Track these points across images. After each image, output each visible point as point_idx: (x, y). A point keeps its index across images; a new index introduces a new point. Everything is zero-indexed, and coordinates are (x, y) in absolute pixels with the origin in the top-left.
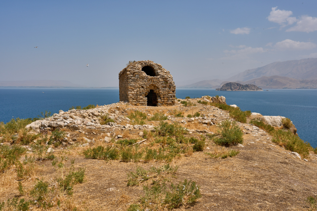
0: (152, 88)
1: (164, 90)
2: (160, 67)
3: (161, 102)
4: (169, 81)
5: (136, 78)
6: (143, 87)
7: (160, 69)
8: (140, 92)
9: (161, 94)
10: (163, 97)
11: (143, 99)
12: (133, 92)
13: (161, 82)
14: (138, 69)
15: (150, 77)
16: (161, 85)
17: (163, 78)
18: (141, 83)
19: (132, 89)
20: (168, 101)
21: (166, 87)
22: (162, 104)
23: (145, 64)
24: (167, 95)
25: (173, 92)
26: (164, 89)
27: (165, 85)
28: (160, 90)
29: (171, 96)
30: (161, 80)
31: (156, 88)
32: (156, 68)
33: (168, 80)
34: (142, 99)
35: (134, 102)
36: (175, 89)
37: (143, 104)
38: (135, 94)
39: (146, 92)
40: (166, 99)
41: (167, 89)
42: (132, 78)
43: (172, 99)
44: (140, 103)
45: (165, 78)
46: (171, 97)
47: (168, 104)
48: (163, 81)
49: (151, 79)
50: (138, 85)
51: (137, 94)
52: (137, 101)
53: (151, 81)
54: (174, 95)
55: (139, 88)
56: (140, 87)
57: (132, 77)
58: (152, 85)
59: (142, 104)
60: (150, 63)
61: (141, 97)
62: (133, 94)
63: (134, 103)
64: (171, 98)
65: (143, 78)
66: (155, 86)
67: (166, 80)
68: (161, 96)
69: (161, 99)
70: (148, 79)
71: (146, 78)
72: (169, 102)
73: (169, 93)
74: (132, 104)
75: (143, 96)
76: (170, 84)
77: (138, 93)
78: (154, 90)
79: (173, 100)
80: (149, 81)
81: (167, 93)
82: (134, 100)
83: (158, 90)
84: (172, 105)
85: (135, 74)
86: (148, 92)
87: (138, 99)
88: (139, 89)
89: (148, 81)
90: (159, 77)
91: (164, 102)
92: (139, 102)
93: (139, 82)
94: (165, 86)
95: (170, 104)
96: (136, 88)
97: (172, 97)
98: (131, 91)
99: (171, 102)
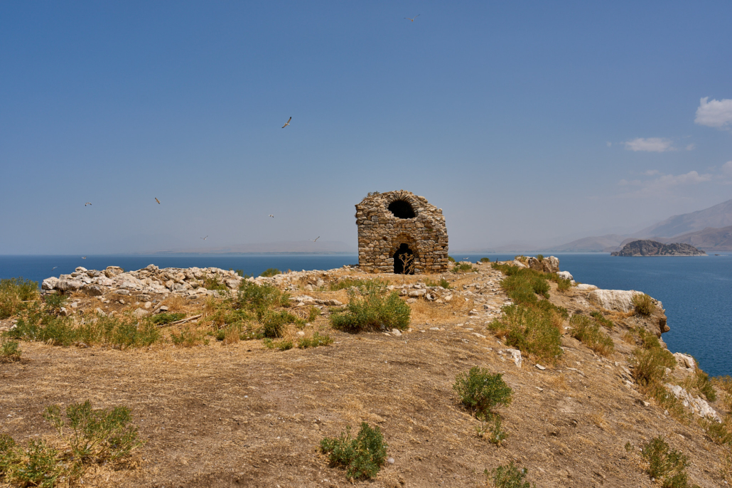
0: (405, 240)
2: (423, 203)
3: (421, 267)
4: (434, 228)
5: (371, 222)
6: (385, 239)
7: (422, 205)
8: (380, 249)
9: (419, 251)
10: (425, 258)
11: (386, 261)
12: (367, 249)
13: (420, 229)
14: (377, 206)
15: (398, 220)
16: (420, 235)
17: (423, 222)
18: (382, 232)
19: (365, 242)
20: (433, 265)
21: (429, 239)
22: (422, 270)
23: (394, 196)
24: (431, 253)
25: (443, 247)
26: (425, 242)
27: (427, 235)
28: (418, 244)
29: (440, 255)
30: (419, 225)
31: (411, 240)
32: (415, 203)
33: (433, 224)
34: (383, 261)
35: (370, 266)
36: (447, 242)
38: (371, 251)
39: (391, 249)
40: (430, 261)
41: (431, 242)
42: (366, 222)
43: (441, 262)
44: (380, 269)
45: (427, 222)
47: (433, 271)
48: (423, 226)
49: (401, 224)
50: (376, 235)
51: (375, 251)
52: (375, 265)
53: (400, 226)
54: (445, 253)
55: (378, 240)
56: (381, 238)
57: (364, 220)
58: (404, 235)
59: (384, 270)
60: (403, 194)
61: (382, 257)
62: (366, 252)
63: (369, 268)
64: (439, 259)
65: (385, 222)
66: (409, 238)
67: (430, 225)
68: (421, 256)
69: (420, 261)
70: (395, 223)
71: (390, 221)
72: (436, 266)
73: (436, 250)
74: (365, 271)
75: (386, 255)
76: (438, 233)
77: (377, 249)
78: (408, 244)
79: (443, 263)
80: (397, 226)
81: (431, 249)
82: (368, 262)
83: (414, 244)
84: (441, 272)
85: (371, 214)
86: (397, 248)
87: (376, 261)
88: (377, 243)
89: (394, 227)
90: (415, 219)
91: (425, 266)
92: (379, 266)
93: (378, 230)
94: (428, 237)
95: (438, 271)
96: (373, 241)
97: (441, 258)
98: (364, 247)
99: (440, 266)
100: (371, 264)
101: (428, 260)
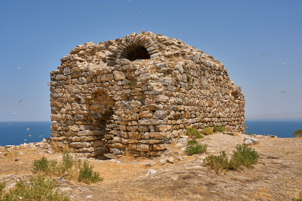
1: (125, 106)
3: (121, 145)
4: (138, 79)
6: (78, 100)
8: (73, 115)
10: (126, 131)
11: (80, 134)
12: (59, 115)
13: (120, 83)
16: (119, 93)
17: (123, 71)
19: (57, 106)
20: (138, 143)
21: (133, 98)
22: (123, 151)
23: (126, 41)
24: (134, 123)
25: (153, 112)
26: (126, 103)
27: (128, 91)
28: (117, 107)
29: (147, 126)
30: (118, 75)
33: (136, 73)
34: (75, 133)
35: (61, 141)
37: (78, 148)
38: (63, 119)
39: (85, 116)
40: (134, 137)
41: (135, 103)
43: (150, 138)
44: (72, 146)
45: (129, 69)
46: (146, 128)
47: (137, 154)
48: (123, 77)
49: (95, 76)
51: (67, 119)
52: (66, 139)
56: (73, 99)
61: (74, 128)
62: (58, 121)
63: (60, 144)
64: (147, 134)
65: (78, 75)
66: (110, 97)
67: (132, 75)
68: (121, 128)
69: (120, 134)
70: (88, 76)
72: (142, 146)
73: (142, 118)
75: (79, 126)
76: (144, 88)
77: (69, 116)
79: (151, 141)
80: (92, 81)
81: (135, 116)
82: (61, 135)
84: (150, 157)
87: (68, 133)
88: (70, 107)
89: (88, 83)
91: (127, 144)
92: (71, 141)
94: (130, 95)
96: (65, 103)
97: (149, 131)
98: (56, 113)
99: (147, 147)
100: (63, 138)
101: (131, 134)
